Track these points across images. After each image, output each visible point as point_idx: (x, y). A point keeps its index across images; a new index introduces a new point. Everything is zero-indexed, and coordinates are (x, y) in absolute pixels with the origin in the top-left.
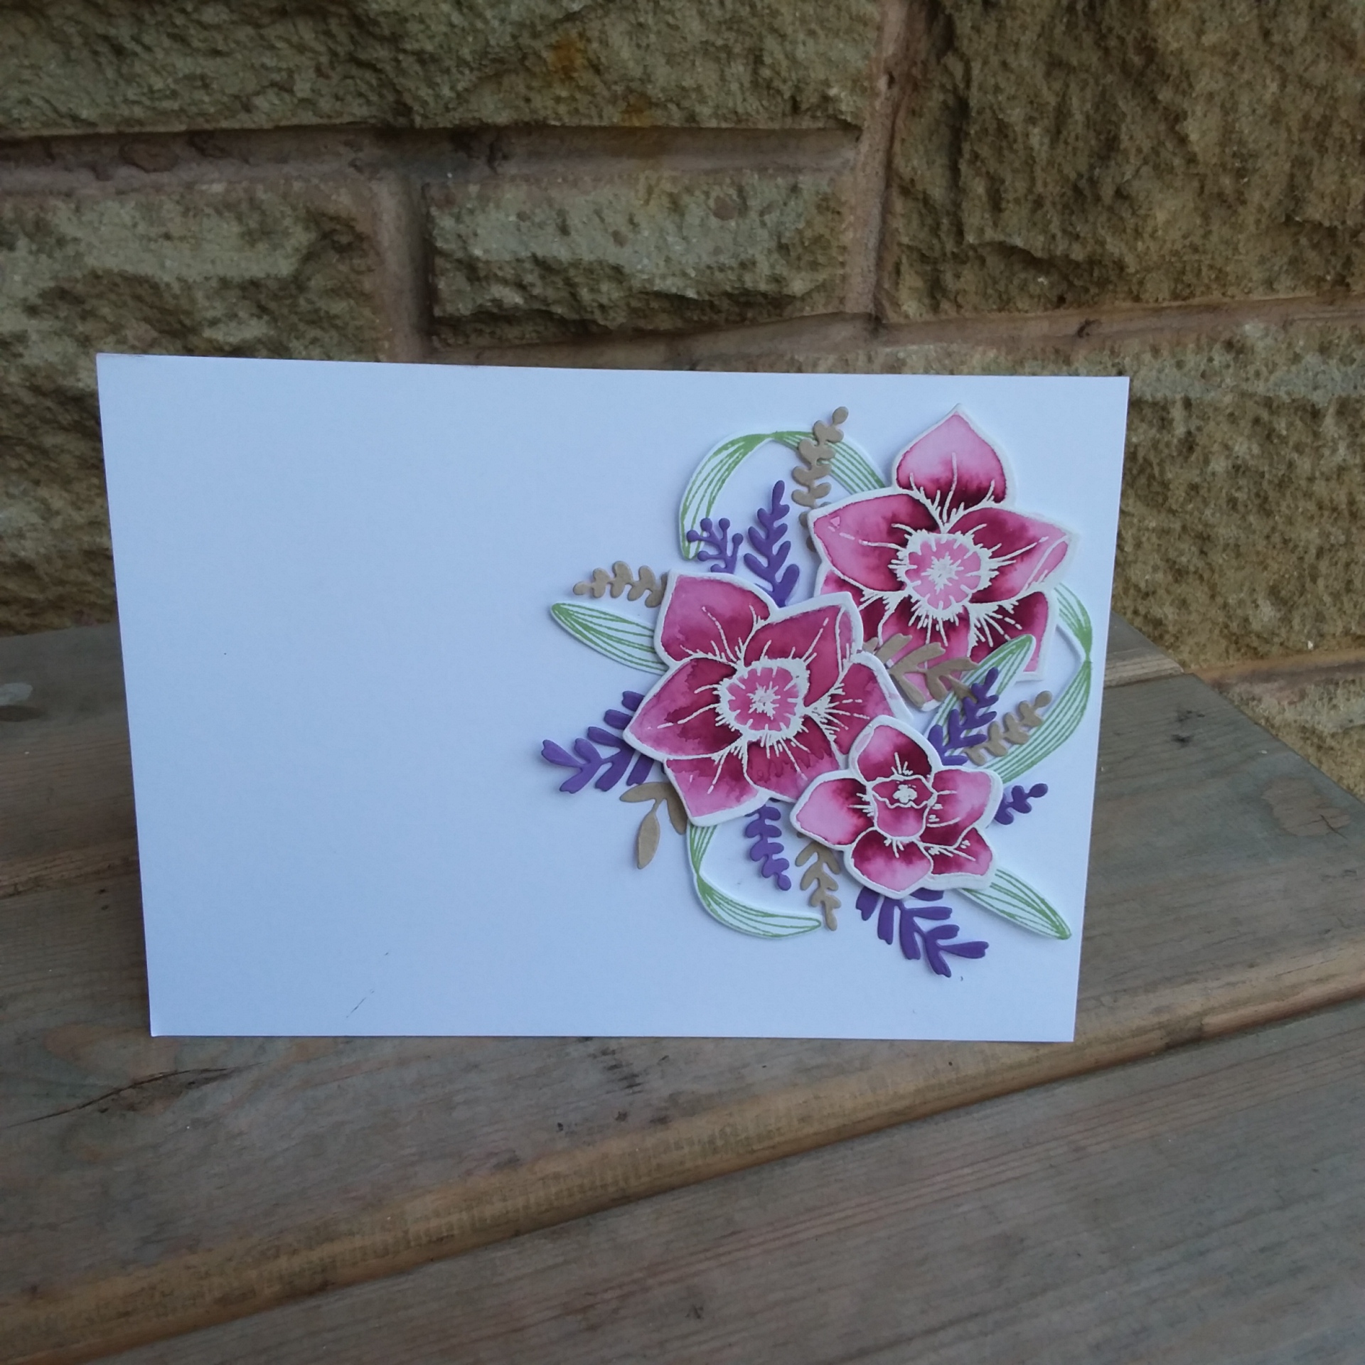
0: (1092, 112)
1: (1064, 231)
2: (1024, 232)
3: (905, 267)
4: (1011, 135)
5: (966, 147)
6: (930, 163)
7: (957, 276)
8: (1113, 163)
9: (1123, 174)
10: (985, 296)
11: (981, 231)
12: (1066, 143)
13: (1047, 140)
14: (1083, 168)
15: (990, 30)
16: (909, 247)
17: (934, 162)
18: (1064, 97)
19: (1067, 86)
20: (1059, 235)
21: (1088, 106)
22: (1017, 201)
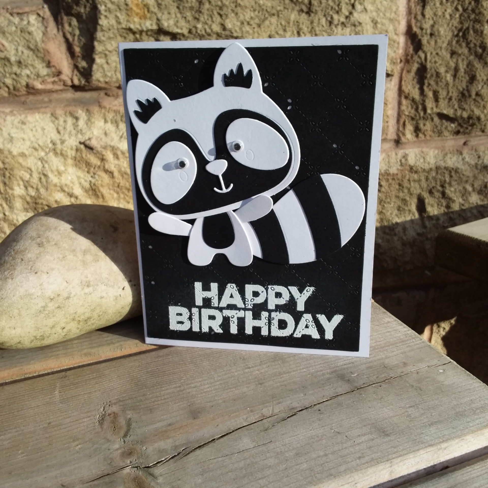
0: (466, 69)
1: (460, 108)
2: (446, 109)
3: (407, 123)
4: (441, 77)
5: (426, 81)
6: (414, 88)
7: (424, 125)
8: (474, 84)
9: (478, 88)
10: (434, 132)
11: (432, 108)
12: (459, 78)
13: (452, 78)
14: (465, 87)
15: (433, 43)
16: (408, 116)
17: (415, 87)
18: (457, 64)
19: (457, 60)
20: (458, 109)
21: (465, 66)
22: (444, 99)
